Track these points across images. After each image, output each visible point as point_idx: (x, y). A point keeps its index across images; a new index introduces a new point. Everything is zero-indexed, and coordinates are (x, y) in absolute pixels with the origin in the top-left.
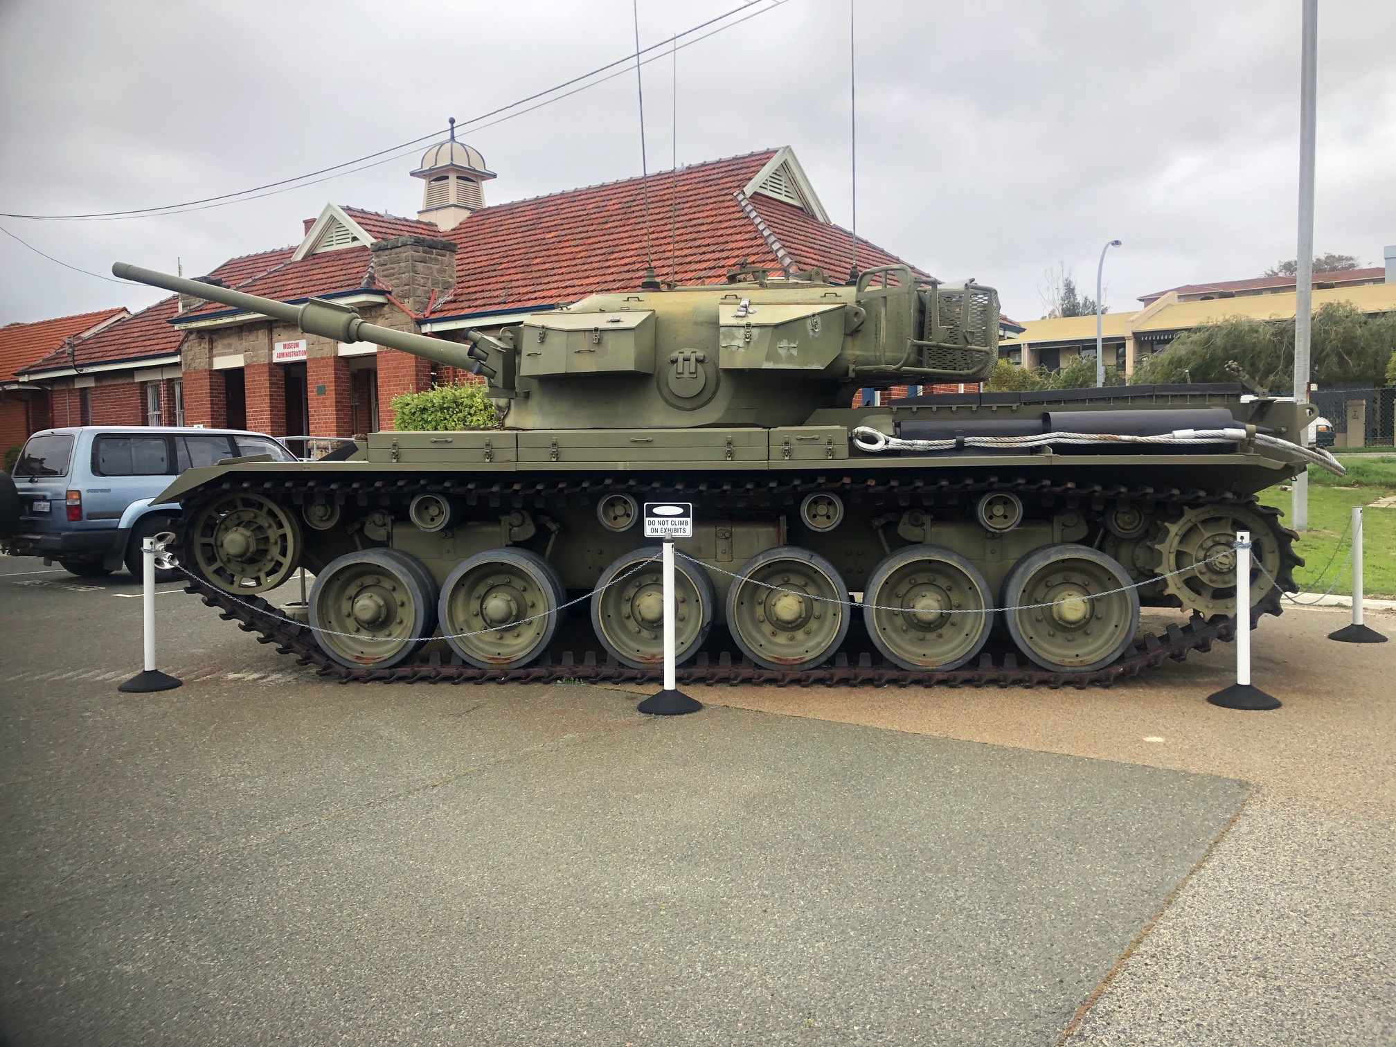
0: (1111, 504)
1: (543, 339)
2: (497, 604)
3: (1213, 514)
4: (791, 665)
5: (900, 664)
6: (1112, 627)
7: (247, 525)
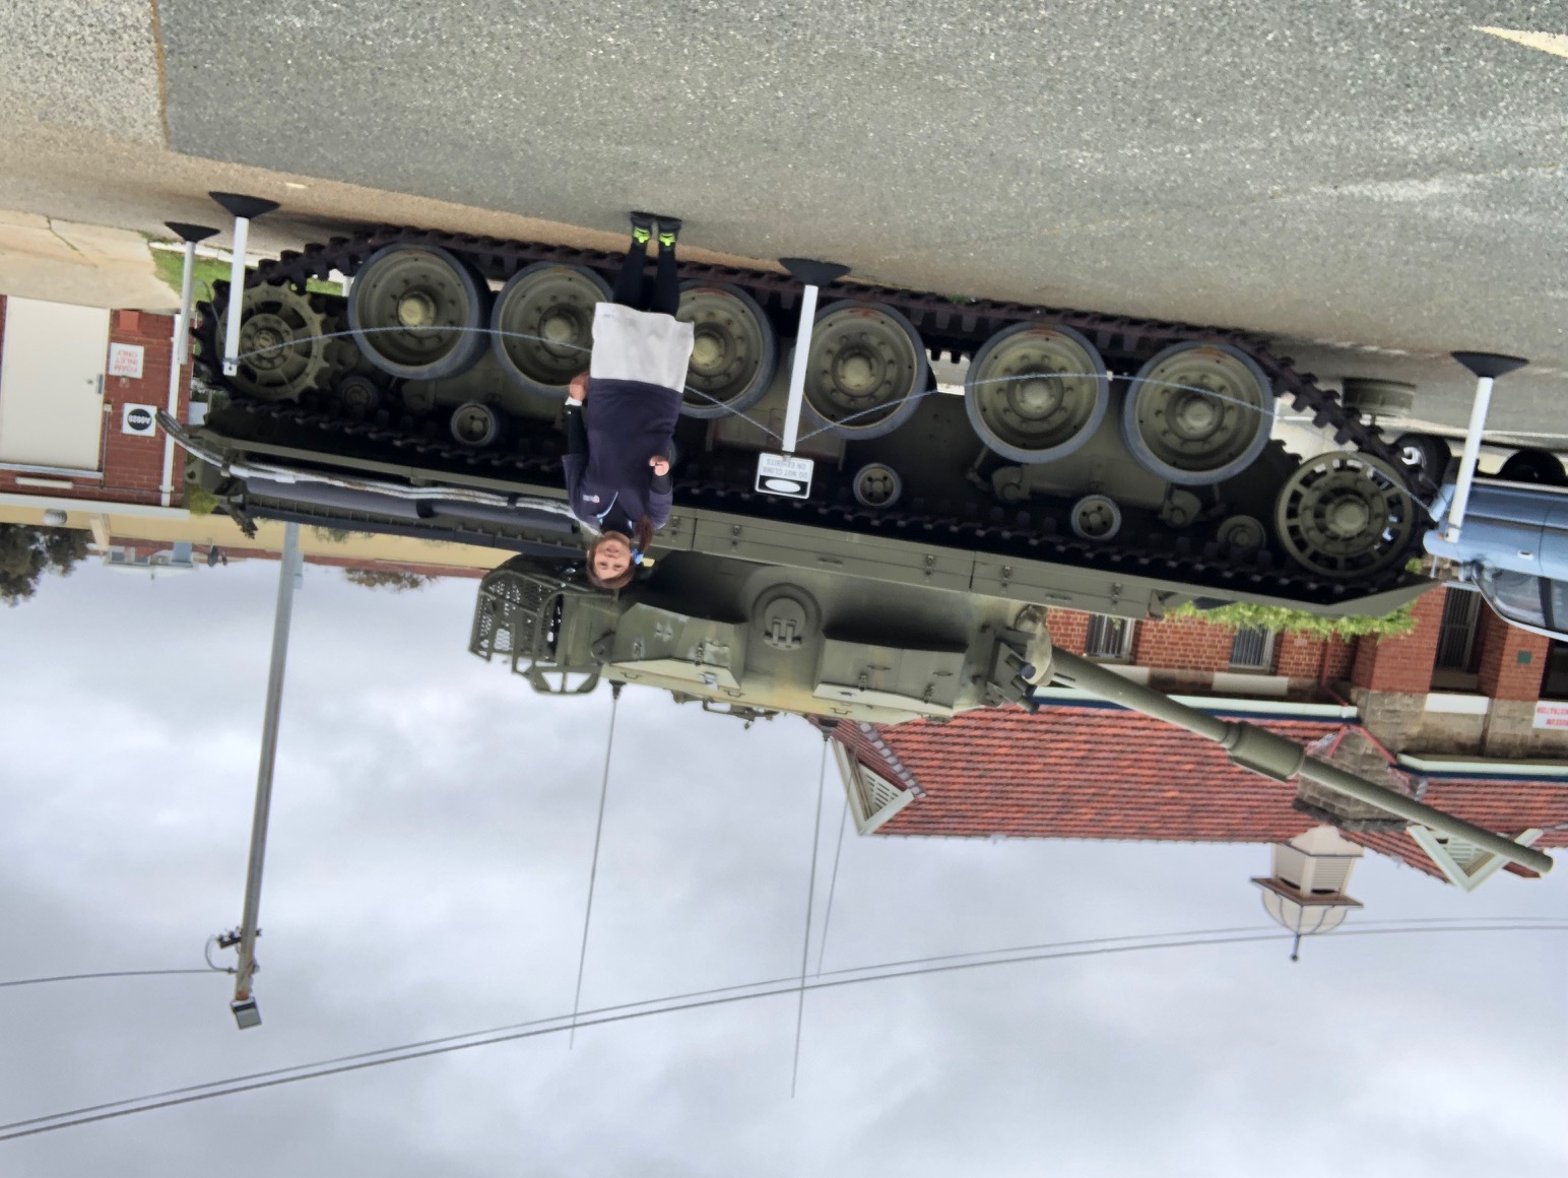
0: (370, 416)
1: (929, 689)
2: (1036, 400)
3: (271, 391)
4: (710, 286)
5: (592, 273)
6: (380, 285)
7: (1335, 538)
